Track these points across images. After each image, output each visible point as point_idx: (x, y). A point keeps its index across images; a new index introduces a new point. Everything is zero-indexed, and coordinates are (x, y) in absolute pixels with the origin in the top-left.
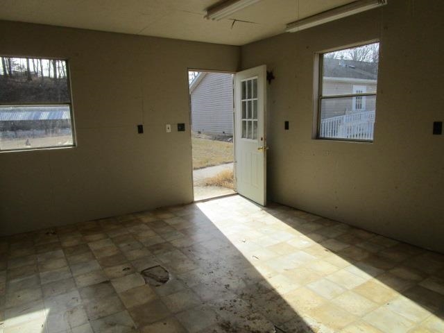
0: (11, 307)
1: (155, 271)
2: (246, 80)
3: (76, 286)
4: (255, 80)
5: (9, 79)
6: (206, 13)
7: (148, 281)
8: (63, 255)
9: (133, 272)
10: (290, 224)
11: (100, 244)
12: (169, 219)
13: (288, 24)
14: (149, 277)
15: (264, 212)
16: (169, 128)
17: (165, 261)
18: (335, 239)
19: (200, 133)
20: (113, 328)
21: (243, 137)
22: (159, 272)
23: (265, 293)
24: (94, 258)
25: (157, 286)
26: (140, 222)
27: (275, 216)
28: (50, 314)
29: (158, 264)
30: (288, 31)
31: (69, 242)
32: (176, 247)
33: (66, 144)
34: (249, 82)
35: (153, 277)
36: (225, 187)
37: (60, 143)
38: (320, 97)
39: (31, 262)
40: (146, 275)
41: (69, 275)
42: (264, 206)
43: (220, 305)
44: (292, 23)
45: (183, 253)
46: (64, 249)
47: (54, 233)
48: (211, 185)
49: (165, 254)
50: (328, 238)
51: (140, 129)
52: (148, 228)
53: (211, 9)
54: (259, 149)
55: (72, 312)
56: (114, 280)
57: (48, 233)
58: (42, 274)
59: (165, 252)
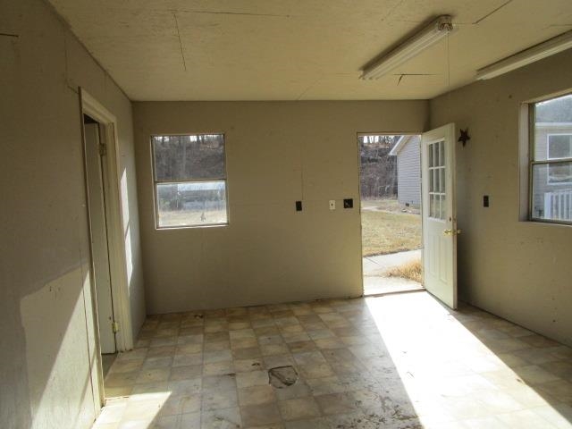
0: (141, 384)
1: (284, 372)
2: (433, 142)
3: (202, 373)
4: (443, 143)
5: (201, 145)
6: (362, 72)
7: (273, 381)
8: (202, 341)
9: (261, 369)
10: (480, 337)
11: (241, 334)
12: (326, 314)
13: (479, 70)
14: (275, 376)
15: (452, 317)
16: (333, 205)
17: (299, 361)
18: (540, 366)
19: (407, 205)
20: (218, 422)
21: (430, 216)
22: (289, 373)
23: (402, 419)
24: (230, 347)
25: (280, 388)
26: (291, 313)
27: (463, 324)
28: (171, 396)
29: (290, 364)
30: (479, 79)
31: (213, 327)
32: (317, 348)
33: (220, 222)
34: (437, 144)
35: (280, 377)
36: (413, 279)
37: (214, 221)
38: (532, 163)
39: (172, 343)
40: (273, 374)
41: (199, 362)
42: (455, 310)
43: (340, 422)
44: (482, 69)
45: (324, 355)
46: (205, 334)
47: (201, 317)
48: (395, 276)
49: (304, 354)
50: (530, 363)
51: (299, 206)
52: (298, 322)
53: (368, 67)
54: (447, 232)
55: (189, 398)
56: (239, 374)
57: (196, 316)
58: (176, 357)
59: (304, 351)
